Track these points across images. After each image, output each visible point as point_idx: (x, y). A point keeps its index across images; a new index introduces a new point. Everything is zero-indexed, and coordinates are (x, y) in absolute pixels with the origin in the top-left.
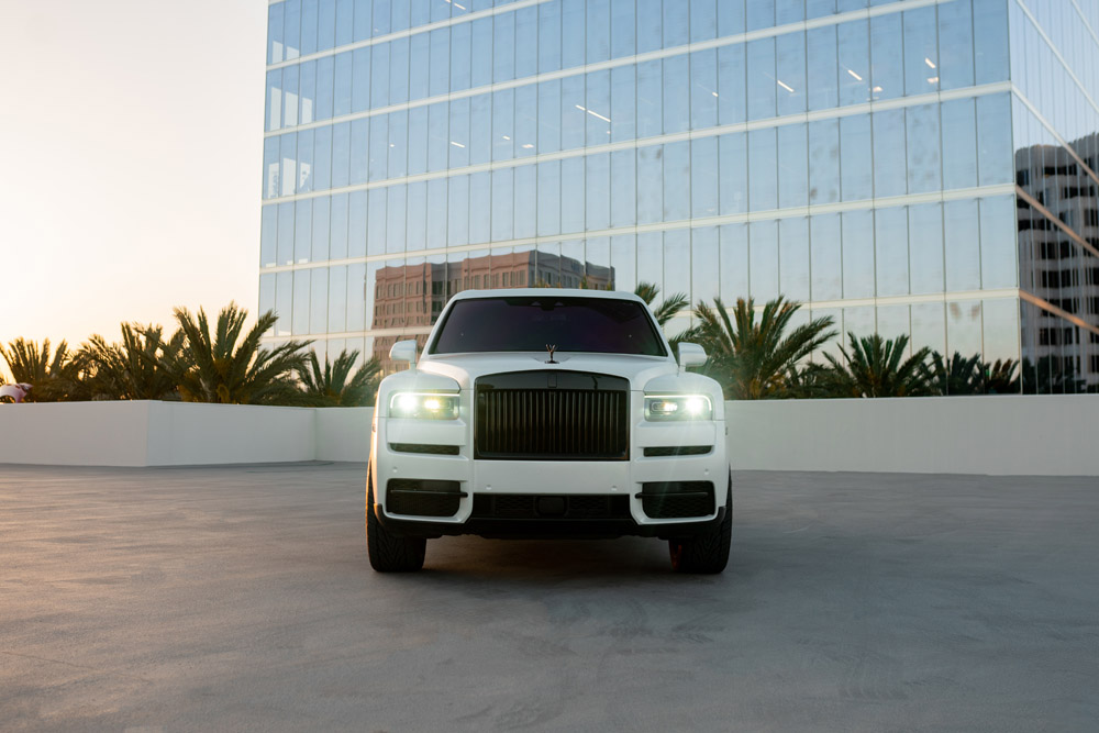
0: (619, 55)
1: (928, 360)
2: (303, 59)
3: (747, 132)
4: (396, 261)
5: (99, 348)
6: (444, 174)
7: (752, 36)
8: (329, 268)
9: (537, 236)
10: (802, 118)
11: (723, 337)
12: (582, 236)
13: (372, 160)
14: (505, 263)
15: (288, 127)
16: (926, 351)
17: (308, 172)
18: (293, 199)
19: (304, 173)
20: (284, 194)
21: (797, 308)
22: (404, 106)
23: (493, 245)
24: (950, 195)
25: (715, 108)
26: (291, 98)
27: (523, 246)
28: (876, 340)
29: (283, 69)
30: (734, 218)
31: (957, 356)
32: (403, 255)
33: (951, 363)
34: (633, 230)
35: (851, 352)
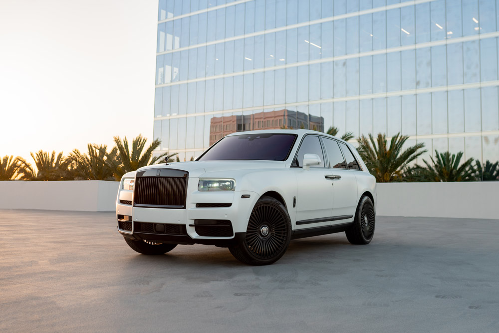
0: (326, 16)
1: (473, 163)
2: (175, 18)
3: (387, 54)
4: (218, 114)
5: (77, 155)
6: (242, 73)
7: (389, 7)
8: (187, 118)
9: (286, 103)
10: (413, 47)
11: (372, 152)
12: (307, 103)
13: (207, 66)
14: (269, 116)
15: (168, 50)
16: (471, 160)
17: (177, 72)
18: (170, 85)
19: (175, 72)
20: (166, 82)
21: (407, 138)
22: (223, 41)
23: (265, 107)
24: (484, 84)
25: (371, 42)
26: (170, 37)
27: (279, 107)
28: (448, 154)
29: (165, 23)
30: (380, 95)
31: (488, 162)
32: (222, 112)
33: (485, 166)
34: (331, 100)
35: (436, 160)
